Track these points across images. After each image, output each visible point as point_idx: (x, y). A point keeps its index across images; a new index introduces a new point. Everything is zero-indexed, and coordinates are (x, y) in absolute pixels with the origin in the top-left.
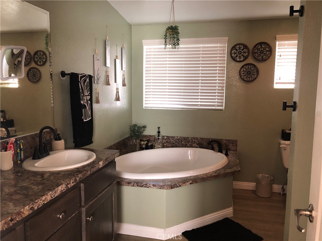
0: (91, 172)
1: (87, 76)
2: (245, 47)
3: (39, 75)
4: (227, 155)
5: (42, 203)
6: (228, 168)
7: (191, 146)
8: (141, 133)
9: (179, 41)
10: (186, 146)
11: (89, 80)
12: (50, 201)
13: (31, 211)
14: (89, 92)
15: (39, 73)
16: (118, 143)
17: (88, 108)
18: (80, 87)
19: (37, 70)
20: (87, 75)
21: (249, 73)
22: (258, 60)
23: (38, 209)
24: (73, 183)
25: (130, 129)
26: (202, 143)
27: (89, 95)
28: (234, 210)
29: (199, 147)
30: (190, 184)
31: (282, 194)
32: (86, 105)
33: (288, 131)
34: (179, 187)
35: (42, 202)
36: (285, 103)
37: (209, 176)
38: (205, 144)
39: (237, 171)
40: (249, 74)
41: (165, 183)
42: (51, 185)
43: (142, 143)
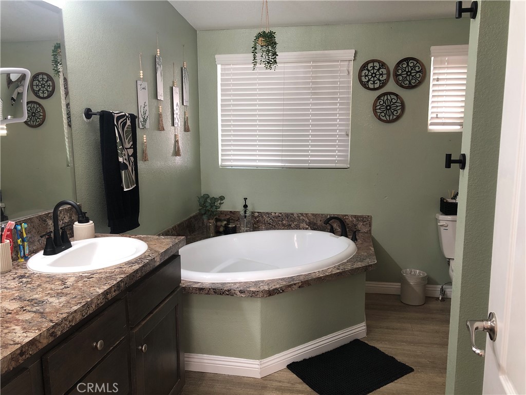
0: (142, 273)
1: (127, 117)
2: (383, 65)
3: (41, 114)
4: (354, 239)
5: (69, 326)
6: (357, 260)
7: (298, 227)
8: (217, 207)
9: (277, 57)
10: (289, 227)
11: (131, 122)
12: (81, 321)
13: (51, 339)
14: (131, 143)
15: (41, 111)
16: (179, 225)
17: (130, 168)
18: (117, 135)
19: (38, 106)
20: (127, 115)
21: (388, 108)
22: (402, 86)
23: (63, 334)
24: (115, 292)
25: (199, 201)
26: (315, 222)
27: (132, 148)
28: (368, 326)
29: (310, 228)
30: (299, 287)
31: (440, 299)
32: (128, 164)
33: (450, 201)
34: (281, 293)
35: (68, 323)
36: (448, 157)
37: (327, 274)
38: (319, 223)
39: (371, 265)
40: (389, 110)
41: (259, 287)
42: (80, 296)
43: (219, 224)
